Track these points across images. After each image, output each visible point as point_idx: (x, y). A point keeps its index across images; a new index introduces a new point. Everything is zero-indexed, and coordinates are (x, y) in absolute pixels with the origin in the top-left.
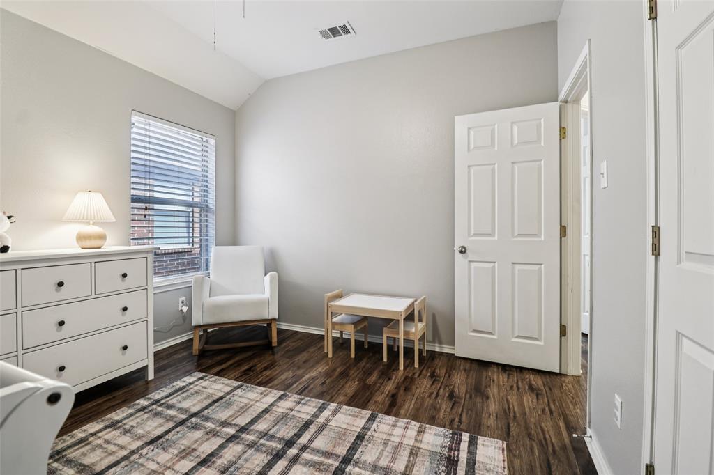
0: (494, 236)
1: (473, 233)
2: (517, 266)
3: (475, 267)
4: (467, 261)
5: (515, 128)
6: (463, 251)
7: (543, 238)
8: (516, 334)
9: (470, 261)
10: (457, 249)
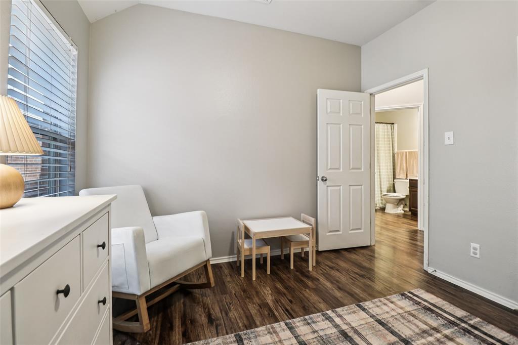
0: (340, 170)
1: (329, 167)
2: (351, 187)
3: (330, 190)
4: (326, 186)
5: (351, 104)
6: (324, 180)
7: (363, 170)
8: (351, 228)
9: (327, 186)
10: (320, 178)
